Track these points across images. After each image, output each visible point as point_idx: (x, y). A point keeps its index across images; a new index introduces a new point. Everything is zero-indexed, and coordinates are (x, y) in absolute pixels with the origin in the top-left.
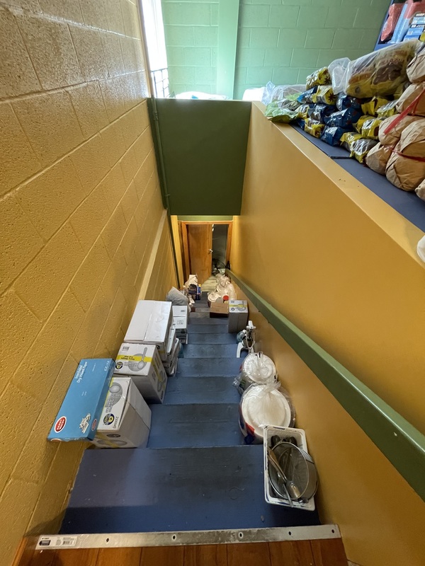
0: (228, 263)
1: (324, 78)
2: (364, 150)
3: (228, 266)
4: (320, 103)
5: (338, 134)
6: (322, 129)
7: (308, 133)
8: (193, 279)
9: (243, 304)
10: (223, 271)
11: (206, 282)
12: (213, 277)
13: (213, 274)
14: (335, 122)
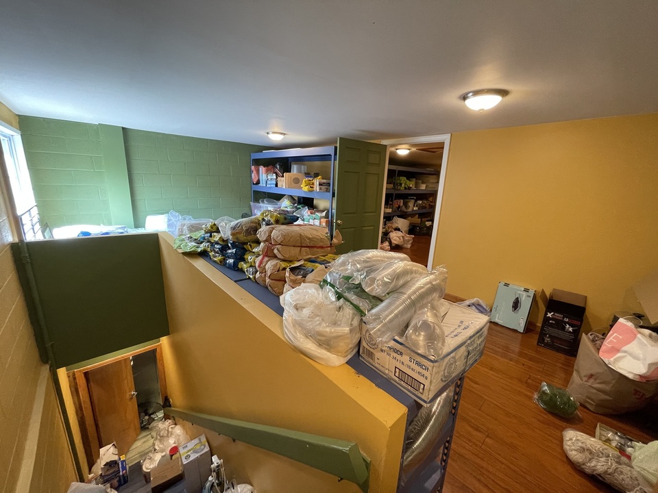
0: (166, 400)
1: (215, 227)
2: (253, 274)
3: (167, 403)
4: (217, 243)
5: (235, 264)
6: (224, 259)
7: (215, 262)
8: (108, 453)
9: (200, 442)
10: (160, 414)
11: (134, 447)
12: (144, 434)
13: (144, 428)
14: (231, 256)
